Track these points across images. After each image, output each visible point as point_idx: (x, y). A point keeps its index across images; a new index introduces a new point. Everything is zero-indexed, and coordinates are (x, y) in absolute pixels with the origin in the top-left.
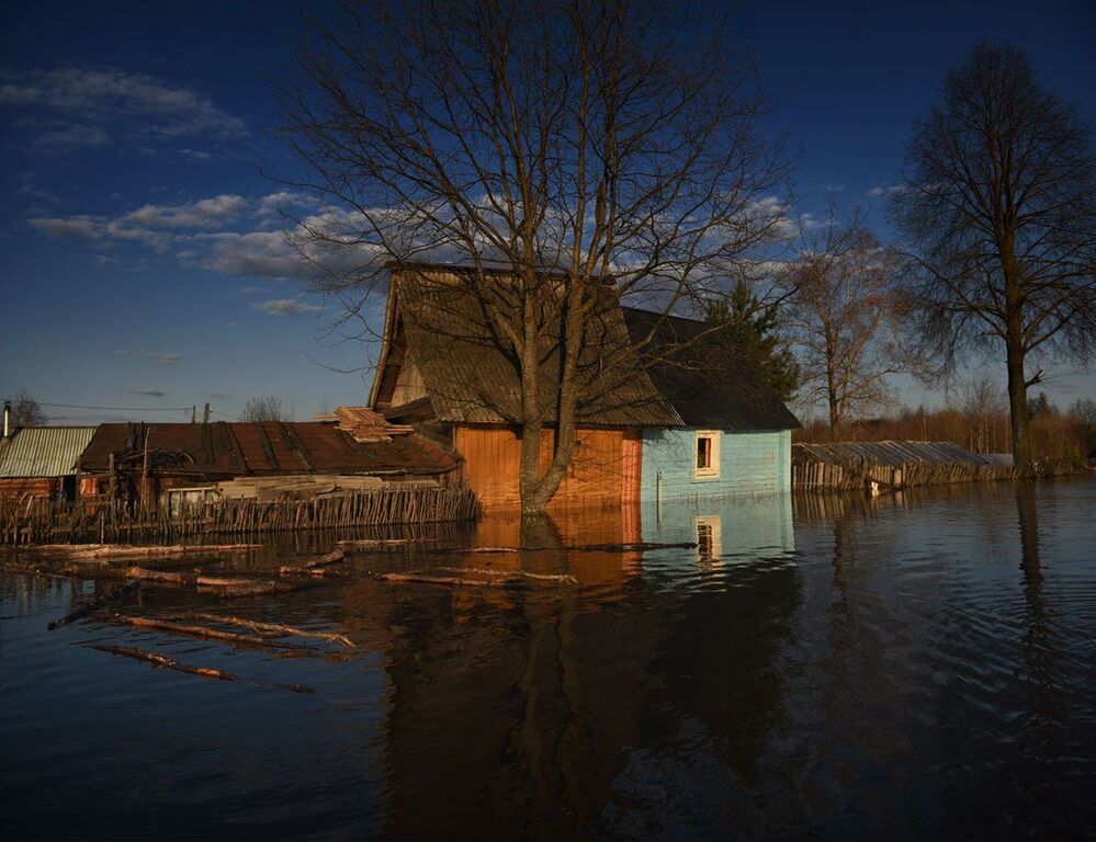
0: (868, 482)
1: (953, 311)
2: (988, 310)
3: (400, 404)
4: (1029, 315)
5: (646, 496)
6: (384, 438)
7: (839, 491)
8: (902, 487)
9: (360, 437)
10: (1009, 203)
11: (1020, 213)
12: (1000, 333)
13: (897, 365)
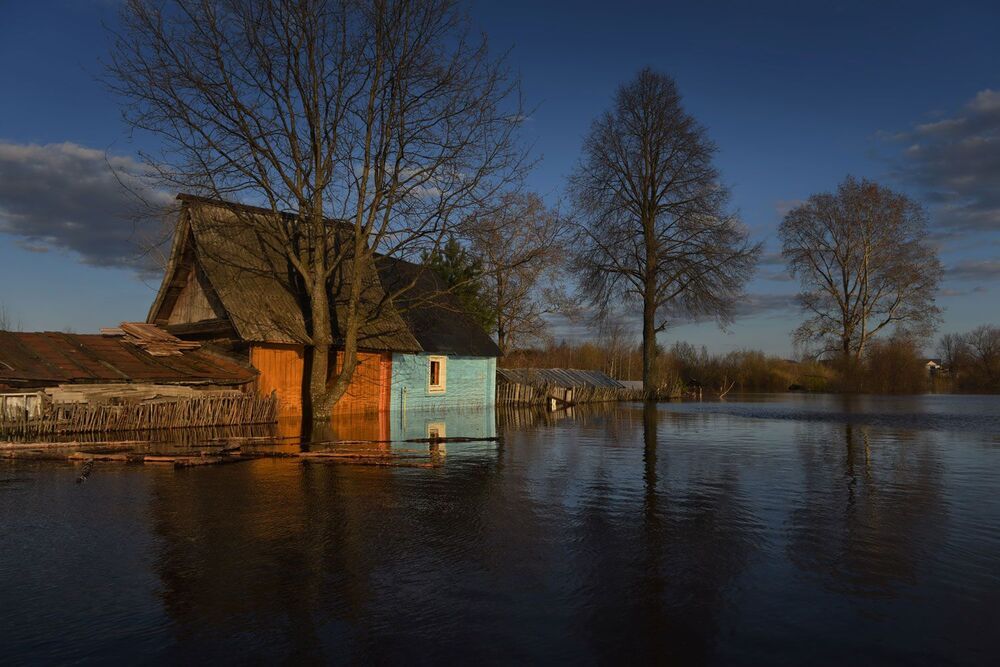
0: (549, 400)
1: (607, 271)
2: (633, 273)
3: (182, 322)
4: (661, 279)
5: (394, 406)
6: (175, 352)
7: (530, 405)
8: (572, 404)
9: (153, 351)
10: (654, 193)
11: (660, 204)
12: (641, 292)
13: (553, 307)
